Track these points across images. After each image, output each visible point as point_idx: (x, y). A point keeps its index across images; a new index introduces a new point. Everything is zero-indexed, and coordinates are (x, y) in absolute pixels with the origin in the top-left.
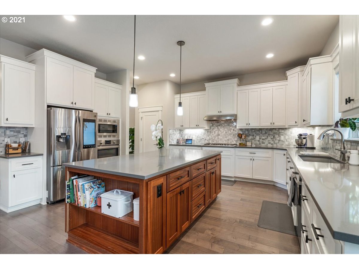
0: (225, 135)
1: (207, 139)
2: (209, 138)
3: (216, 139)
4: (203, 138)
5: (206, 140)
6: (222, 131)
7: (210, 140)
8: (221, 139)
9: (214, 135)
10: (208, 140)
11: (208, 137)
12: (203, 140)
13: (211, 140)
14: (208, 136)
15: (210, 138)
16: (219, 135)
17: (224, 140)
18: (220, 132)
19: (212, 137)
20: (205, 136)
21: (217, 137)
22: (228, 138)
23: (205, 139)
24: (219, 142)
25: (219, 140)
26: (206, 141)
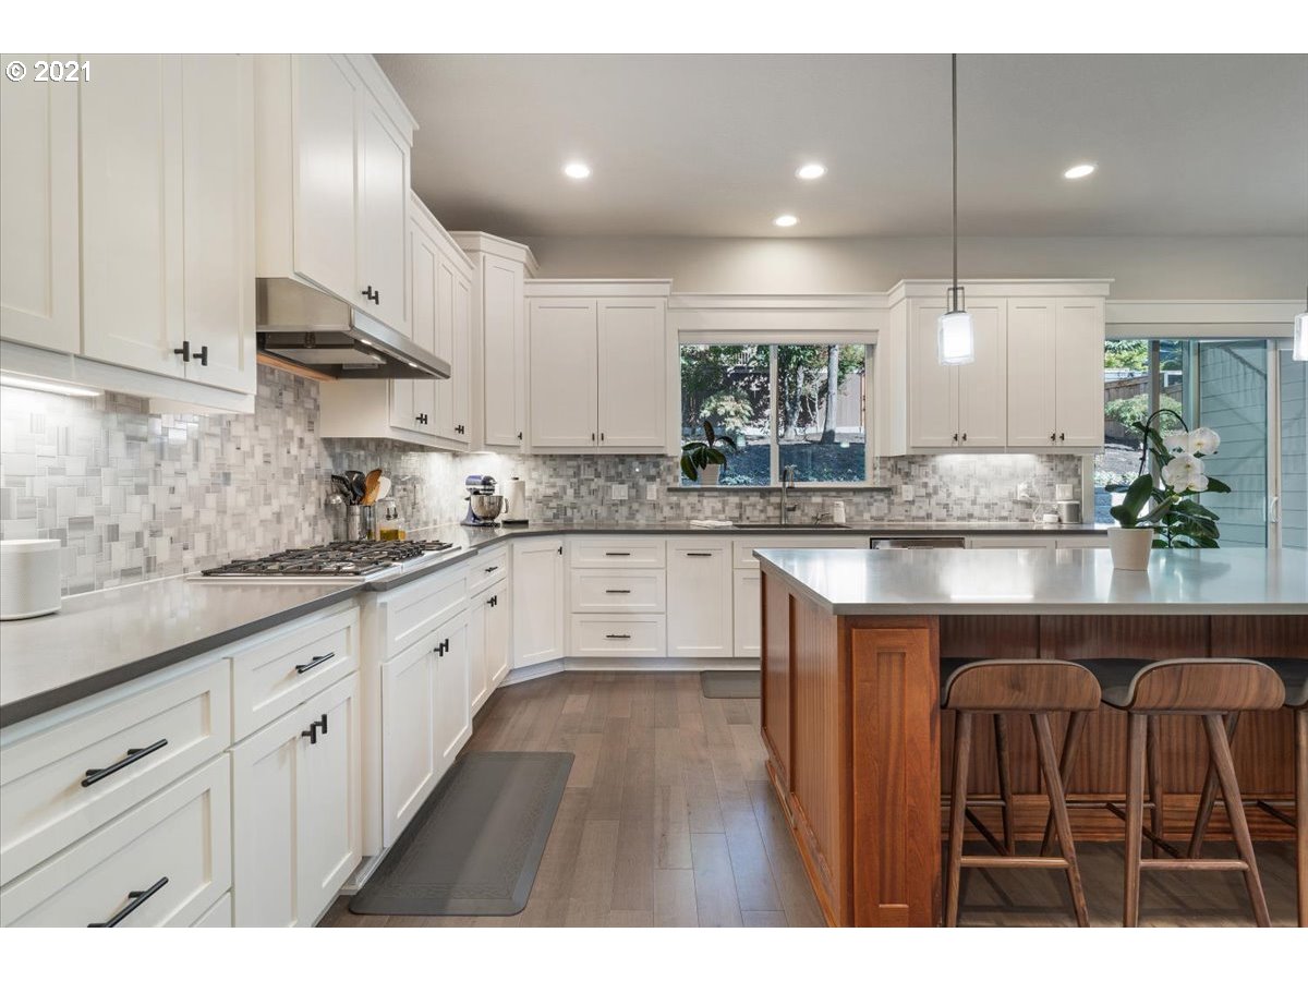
0: (264, 482)
1: (128, 526)
2: (147, 515)
3: (208, 517)
4: (85, 509)
5: (114, 533)
6: (245, 446)
7: (153, 534)
8: (239, 519)
9: (194, 479)
10: (139, 536)
11: (136, 502)
12: (88, 539)
13: (168, 532)
14: (141, 490)
15: (162, 507)
16: (227, 476)
17: (255, 523)
18: (233, 458)
19: (176, 500)
20: (107, 495)
21: (211, 499)
22: (275, 506)
23: (101, 523)
24: (225, 544)
25: (228, 521)
26: (119, 548)
